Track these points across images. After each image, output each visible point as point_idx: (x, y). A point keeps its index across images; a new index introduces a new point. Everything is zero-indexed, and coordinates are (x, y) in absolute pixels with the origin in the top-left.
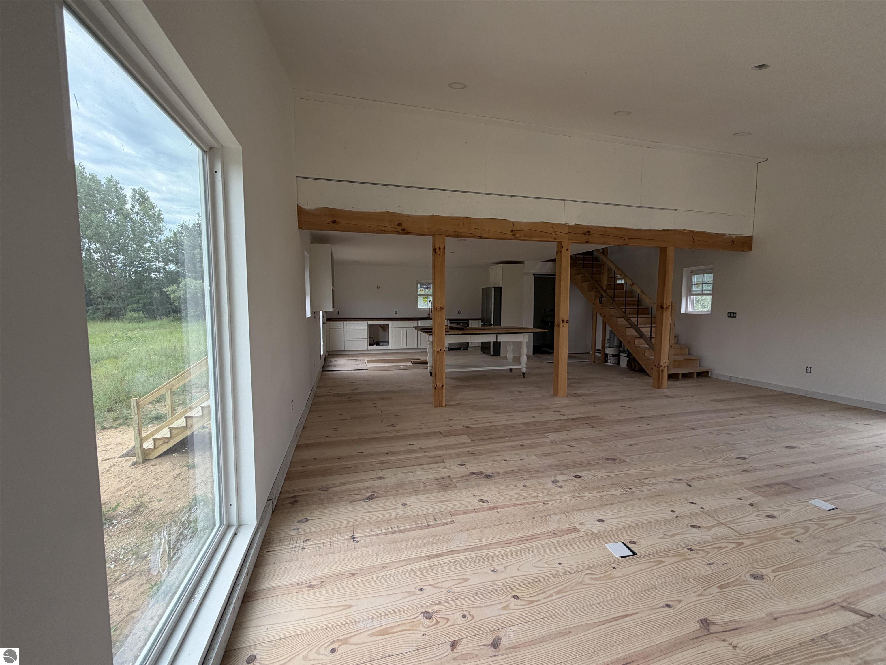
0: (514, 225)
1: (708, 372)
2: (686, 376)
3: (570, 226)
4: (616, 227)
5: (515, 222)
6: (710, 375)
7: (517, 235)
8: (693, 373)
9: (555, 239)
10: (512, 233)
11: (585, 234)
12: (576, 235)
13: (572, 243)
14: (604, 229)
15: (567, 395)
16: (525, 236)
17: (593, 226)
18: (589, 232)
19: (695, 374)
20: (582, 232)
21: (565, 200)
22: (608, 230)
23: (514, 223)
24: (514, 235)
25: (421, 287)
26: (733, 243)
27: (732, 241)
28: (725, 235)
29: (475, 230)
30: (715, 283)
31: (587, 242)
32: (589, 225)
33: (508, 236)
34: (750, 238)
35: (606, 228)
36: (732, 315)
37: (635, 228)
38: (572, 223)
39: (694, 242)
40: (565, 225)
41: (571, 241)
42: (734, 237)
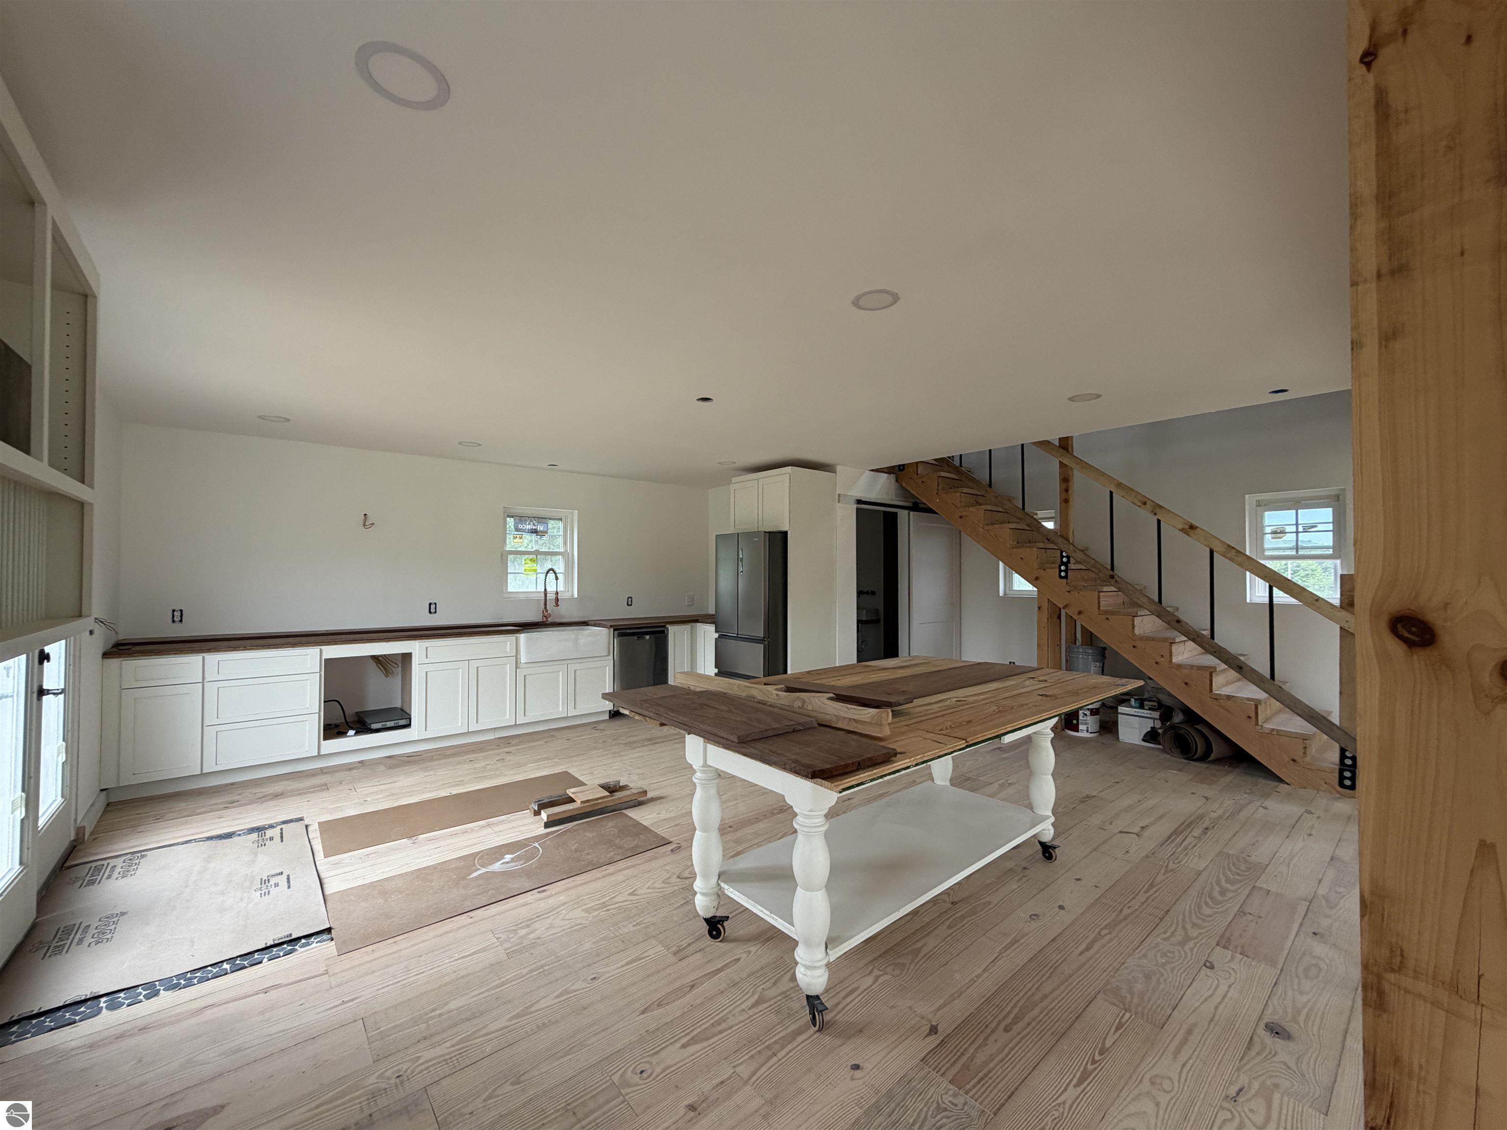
25: (517, 529)
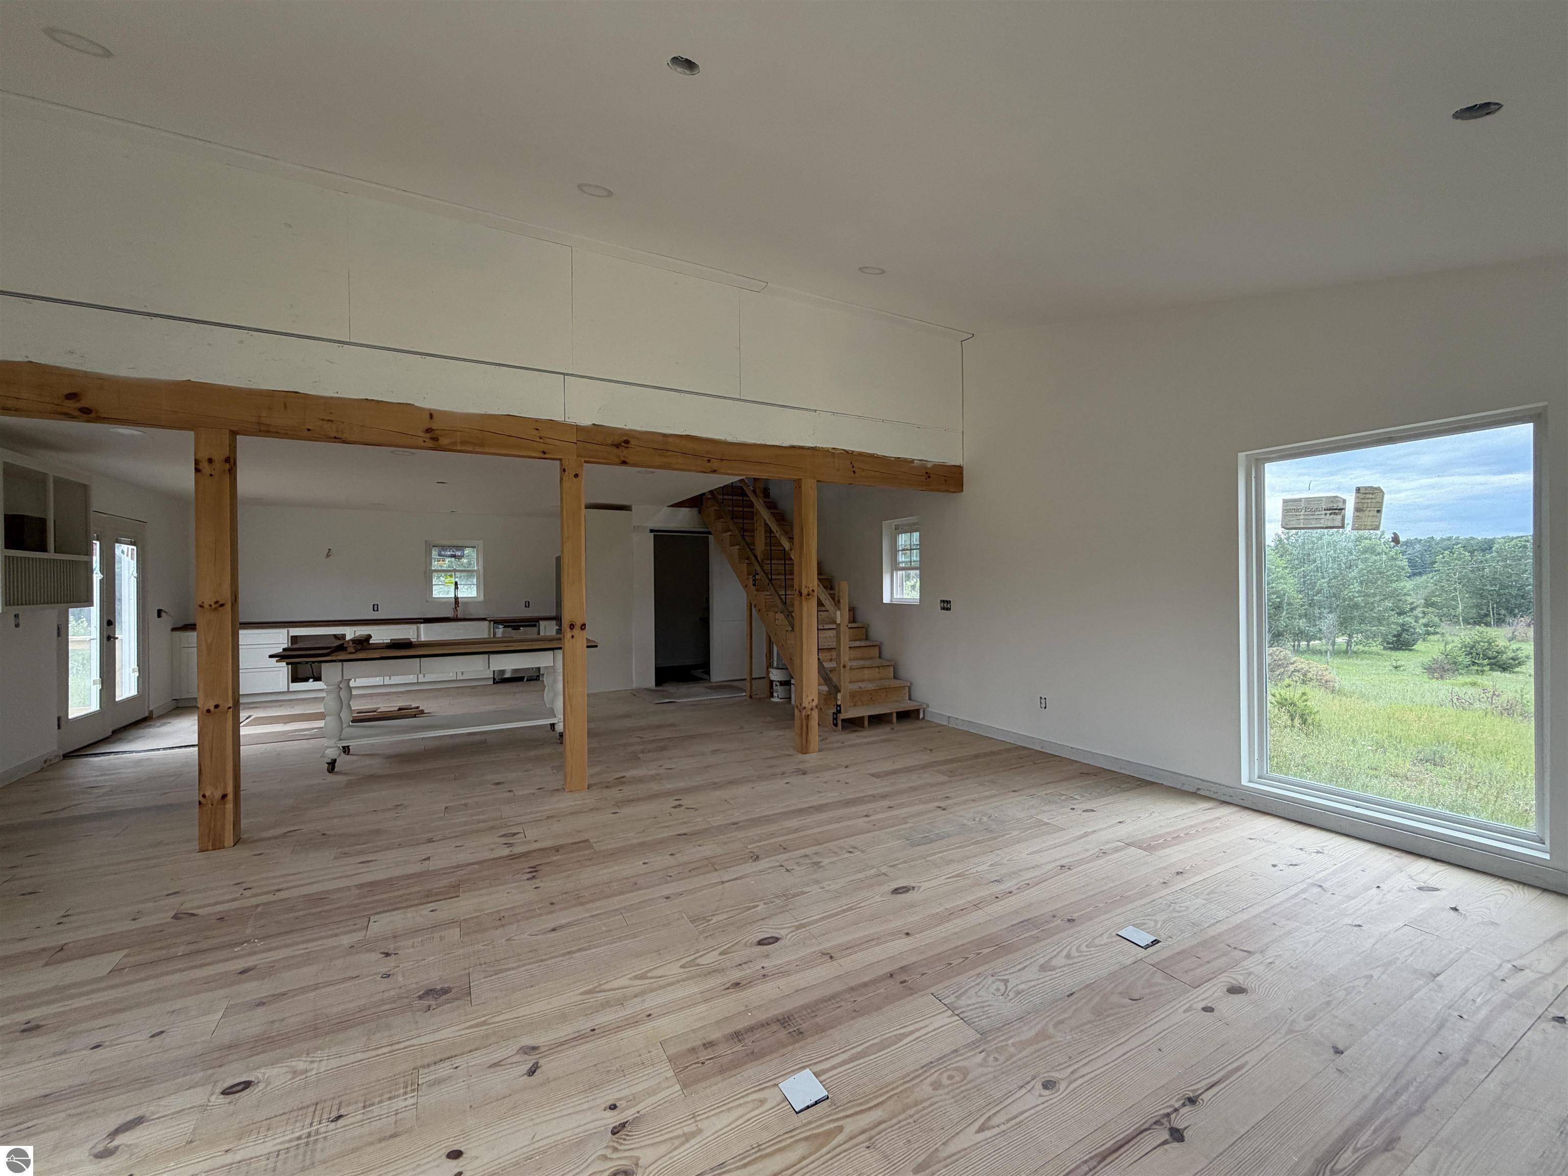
0: (434, 417)
1: (918, 710)
2: (877, 720)
3: (579, 429)
4: (687, 436)
5: (435, 410)
6: (921, 716)
7: (444, 441)
8: (891, 714)
9: (544, 453)
10: (428, 435)
11: (617, 446)
12: (597, 447)
13: (586, 462)
14: (661, 438)
15: (589, 786)
16: (463, 443)
17: (635, 431)
18: (627, 442)
19: (895, 715)
20: (609, 442)
21: (564, 374)
22: (670, 440)
23: (435, 414)
24: (435, 439)
25: (440, 555)
26: (929, 477)
27: (927, 473)
28: (912, 461)
29: (321, 422)
30: (923, 547)
31: (624, 463)
32: (626, 428)
33: (420, 442)
34: (959, 469)
35: (665, 435)
36: (946, 605)
37: (730, 439)
38: (586, 421)
39: (854, 472)
40: (570, 426)
41: (583, 460)
42: (929, 465)
